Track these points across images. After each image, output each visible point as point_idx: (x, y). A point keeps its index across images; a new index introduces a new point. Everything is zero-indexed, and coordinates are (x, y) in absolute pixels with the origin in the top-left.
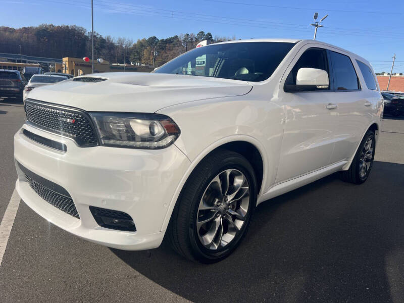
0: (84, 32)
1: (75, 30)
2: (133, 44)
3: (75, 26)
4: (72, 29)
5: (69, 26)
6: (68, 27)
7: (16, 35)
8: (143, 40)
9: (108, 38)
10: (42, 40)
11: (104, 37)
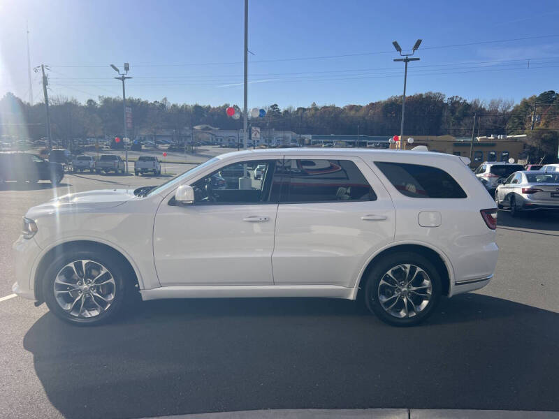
0: (442, 99)
1: (430, 98)
2: (514, 105)
3: (431, 93)
4: (427, 97)
5: (424, 93)
6: (421, 95)
7: (361, 113)
8: (531, 98)
9: (475, 102)
10: (389, 115)
11: (469, 101)
